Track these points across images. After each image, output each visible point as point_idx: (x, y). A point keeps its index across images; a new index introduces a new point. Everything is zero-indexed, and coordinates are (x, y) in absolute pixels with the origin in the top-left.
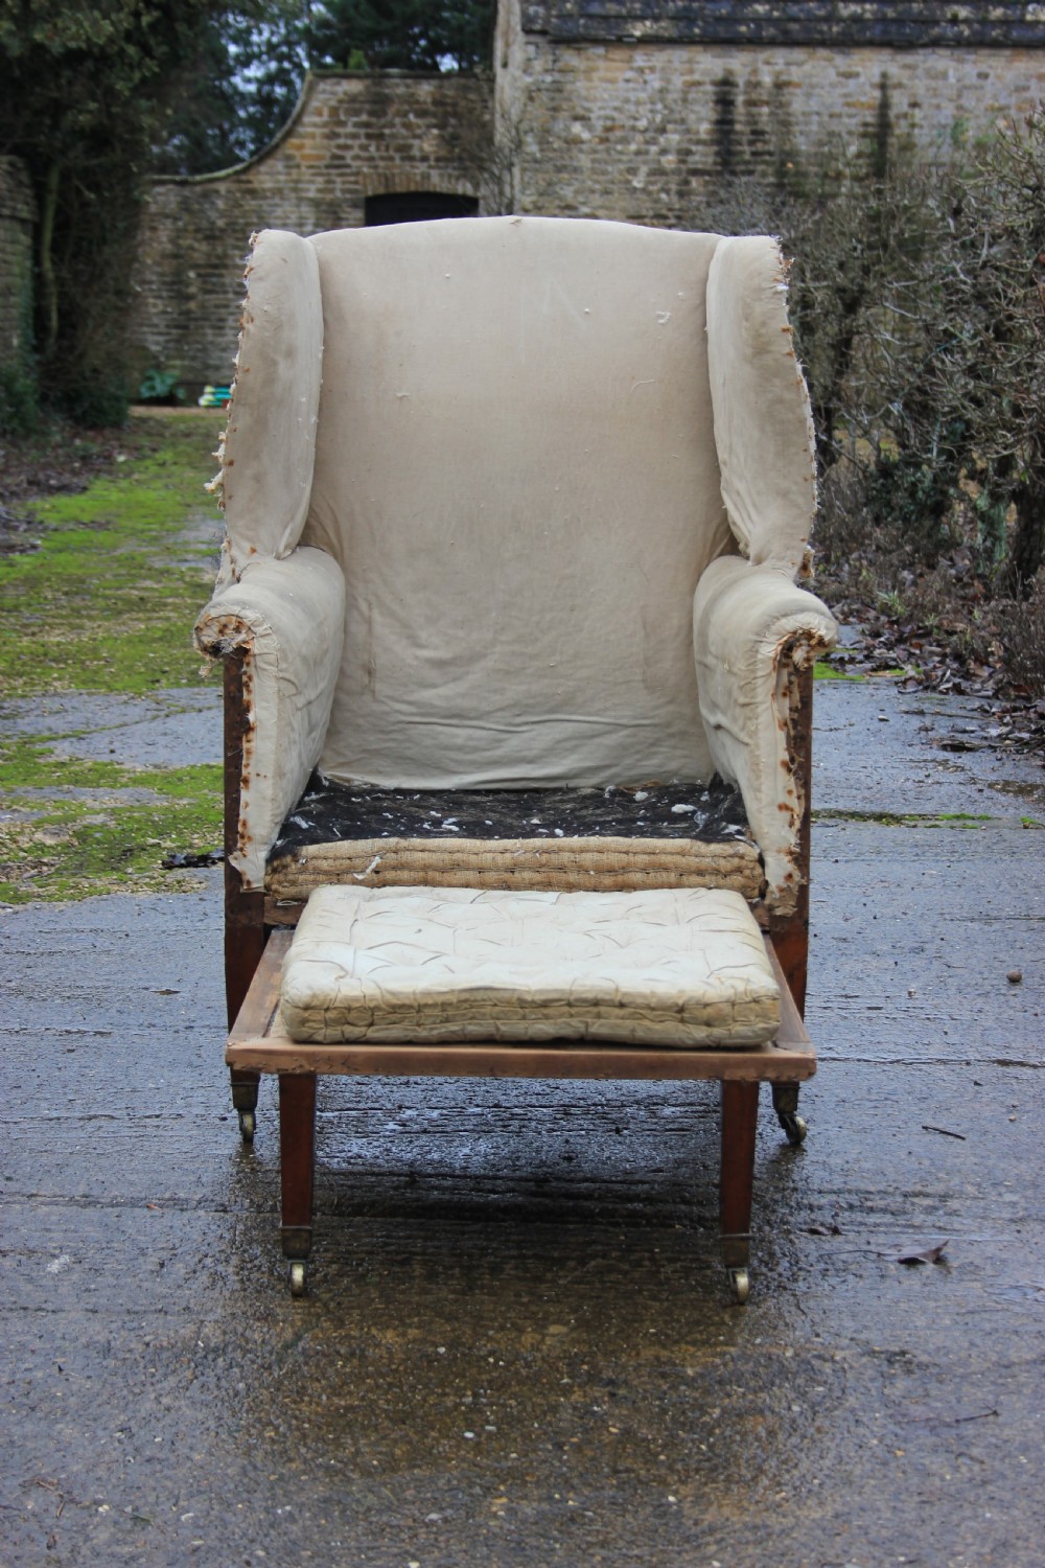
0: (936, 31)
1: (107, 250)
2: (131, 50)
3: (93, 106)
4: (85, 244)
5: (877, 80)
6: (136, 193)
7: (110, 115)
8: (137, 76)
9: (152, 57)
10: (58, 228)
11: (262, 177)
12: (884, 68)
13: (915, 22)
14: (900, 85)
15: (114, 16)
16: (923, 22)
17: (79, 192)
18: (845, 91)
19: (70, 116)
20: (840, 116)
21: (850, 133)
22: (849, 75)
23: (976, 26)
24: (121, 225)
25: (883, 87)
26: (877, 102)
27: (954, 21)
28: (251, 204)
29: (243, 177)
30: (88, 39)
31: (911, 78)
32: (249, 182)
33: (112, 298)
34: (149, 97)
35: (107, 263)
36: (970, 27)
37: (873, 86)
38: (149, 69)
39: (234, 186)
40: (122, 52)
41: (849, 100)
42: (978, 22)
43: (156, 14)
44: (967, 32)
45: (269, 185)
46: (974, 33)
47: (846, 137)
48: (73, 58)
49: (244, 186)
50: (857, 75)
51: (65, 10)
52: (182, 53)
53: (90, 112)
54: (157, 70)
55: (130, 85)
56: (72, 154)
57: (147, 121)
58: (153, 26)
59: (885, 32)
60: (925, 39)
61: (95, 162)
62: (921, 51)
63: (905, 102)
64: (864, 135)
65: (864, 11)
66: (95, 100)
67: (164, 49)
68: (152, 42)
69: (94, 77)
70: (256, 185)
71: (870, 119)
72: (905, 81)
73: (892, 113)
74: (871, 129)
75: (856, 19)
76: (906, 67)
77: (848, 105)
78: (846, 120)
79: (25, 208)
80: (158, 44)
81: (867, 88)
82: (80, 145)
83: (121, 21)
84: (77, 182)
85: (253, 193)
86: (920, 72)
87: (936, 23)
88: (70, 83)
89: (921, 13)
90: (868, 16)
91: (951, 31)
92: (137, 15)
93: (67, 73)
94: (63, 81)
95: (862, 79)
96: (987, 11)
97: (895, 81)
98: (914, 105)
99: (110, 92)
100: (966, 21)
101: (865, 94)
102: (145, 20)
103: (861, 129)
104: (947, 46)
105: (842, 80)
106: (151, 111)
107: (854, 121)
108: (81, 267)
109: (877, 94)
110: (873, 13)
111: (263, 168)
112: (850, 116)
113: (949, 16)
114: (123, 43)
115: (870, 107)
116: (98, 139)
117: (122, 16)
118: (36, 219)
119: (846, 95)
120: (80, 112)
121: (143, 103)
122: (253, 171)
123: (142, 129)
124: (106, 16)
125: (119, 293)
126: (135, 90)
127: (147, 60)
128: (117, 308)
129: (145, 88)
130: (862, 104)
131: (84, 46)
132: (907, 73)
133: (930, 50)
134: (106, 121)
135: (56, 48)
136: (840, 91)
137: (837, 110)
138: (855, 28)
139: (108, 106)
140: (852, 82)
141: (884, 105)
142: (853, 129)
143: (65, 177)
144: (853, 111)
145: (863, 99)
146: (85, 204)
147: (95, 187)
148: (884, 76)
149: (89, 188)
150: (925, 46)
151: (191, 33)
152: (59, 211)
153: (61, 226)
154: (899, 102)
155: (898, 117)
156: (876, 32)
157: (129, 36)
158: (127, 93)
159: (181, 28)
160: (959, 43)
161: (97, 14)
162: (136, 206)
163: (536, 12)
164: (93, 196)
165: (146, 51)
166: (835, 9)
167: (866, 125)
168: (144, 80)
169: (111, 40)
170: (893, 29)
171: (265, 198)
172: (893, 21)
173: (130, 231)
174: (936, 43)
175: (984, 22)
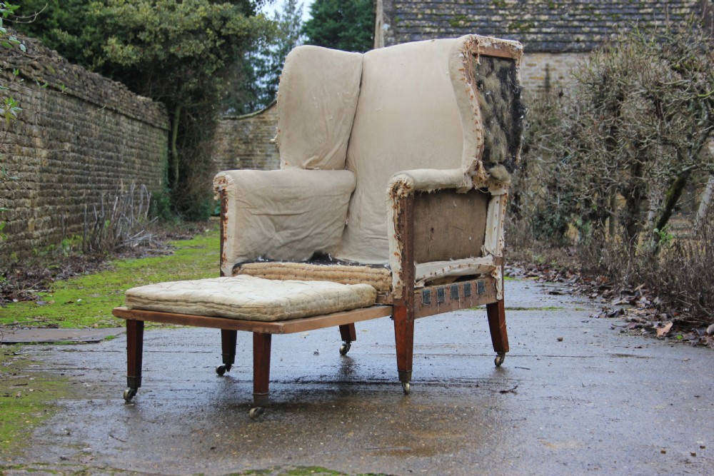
0: (570, 46)
1: (201, 143)
2: (212, 56)
3: (195, 80)
4: (191, 141)
5: (544, 67)
6: (214, 119)
7: (202, 84)
8: (215, 67)
9: (221, 60)
10: (179, 134)
11: (269, 116)
12: (547, 62)
13: (560, 42)
14: (554, 69)
15: (205, 42)
16: (564, 42)
17: (189, 117)
18: (530, 72)
19: (185, 85)
20: (528, 83)
21: (532, 90)
22: (531, 65)
23: (588, 43)
24: (207, 132)
25: (547, 70)
26: (544, 77)
27: (578, 41)
28: (264, 128)
29: (261, 116)
30: (193, 52)
31: (559, 66)
32: (263, 118)
33: (204, 164)
34: (220, 77)
35: (201, 148)
36: (585, 44)
37: (542, 70)
38: (220, 64)
39: (257, 120)
40: (208, 57)
41: (532, 76)
42: (589, 41)
43: (223, 41)
44: (584, 46)
45: (272, 119)
46: (587, 46)
47: (530, 92)
48: (187, 60)
49: (261, 120)
50: (535, 65)
51: (184, 40)
52: (234, 58)
53: (194, 83)
54: (224, 65)
55: (212, 71)
56: (186, 101)
57: (219, 87)
58: (221, 46)
59: (547, 46)
60: (565, 49)
61: (196, 105)
62: (564, 54)
63: (557, 77)
64: (538, 91)
65: (537, 38)
66: (196, 78)
67: (226, 56)
68: (221, 53)
69: (196, 68)
70: (266, 119)
71: (541, 84)
72: (557, 68)
73: (551, 81)
74: (542, 89)
75: (534, 41)
76: (556, 61)
77: (531, 78)
78: (530, 85)
79: (165, 124)
80: (224, 54)
81: (540, 71)
82: (190, 98)
83: (208, 44)
84: (188, 114)
85: (265, 122)
86: (563, 63)
87: (570, 42)
88: (186, 71)
89: (563, 38)
90: (539, 39)
91: (576, 46)
92: (215, 41)
93: (184, 67)
94: (183, 70)
95: (537, 67)
96: (593, 37)
97: (552, 67)
98: (561, 78)
99: (203, 75)
100: (583, 41)
101: (539, 73)
102: (218, 44)
103: (537, 89)
104: (575, 52)
105: (528, 67)
106: (221, 83)
107: (534, 85)
108: (189, 150)
109: (544, 73)
110: (542, 38)
111: (270, 112)
112: (533, 83)
113: (576, 39)
114: (209, 54)
115: (541, 79)
116: (198, 95)
117: (209, 41)
118: (170, 129)
119: (530, 74)
120: (190, 83)
121: (218, 79)
122: (266, 113)
123: (217, 90)
124: (202, 42)
125: (206, 162)
126: (214, 73)
127: (219, 60)
128: (206, 169)
129: (218, 72)
130: (538, 78)
131: (192, 55)
132: (557, 64)
133: (567, 54)
134: (201, 87)
135: (180, 55)
136: (527, 72)
137: (526, 80)
138: (533, 45)
139: (202, 81)
140: (533, 68)
141: (548, 78)
142: (534, 88)
143: (183, 112)
144: (534, 81)
145: (538, 76)
146: (191, 123)
147: (196, 116)
148: (547, 65)
149: (193, 116)
150: (565, 52)
151: (239, 49)
152: (180, 127)
153: (182, 132)
154: (554, 76)
155: (554, 83)
156: (543, 46)
157: (211, 51)
158: (210, 75)
159: (234, 47)
160: (580, 51)
161: (198, 41)
162: (214, 125)
163: (391, 40)
164: (195, 119)
165: (219, 57)
166: (524, 37)
167: (540, 87)
168: (217, 69)
169: (204, 52)
170: (551, 45)
171: (271, 125)
172: (551, 41)
173: (211, 136)
174: (570, 51)
175: (591, 41)
